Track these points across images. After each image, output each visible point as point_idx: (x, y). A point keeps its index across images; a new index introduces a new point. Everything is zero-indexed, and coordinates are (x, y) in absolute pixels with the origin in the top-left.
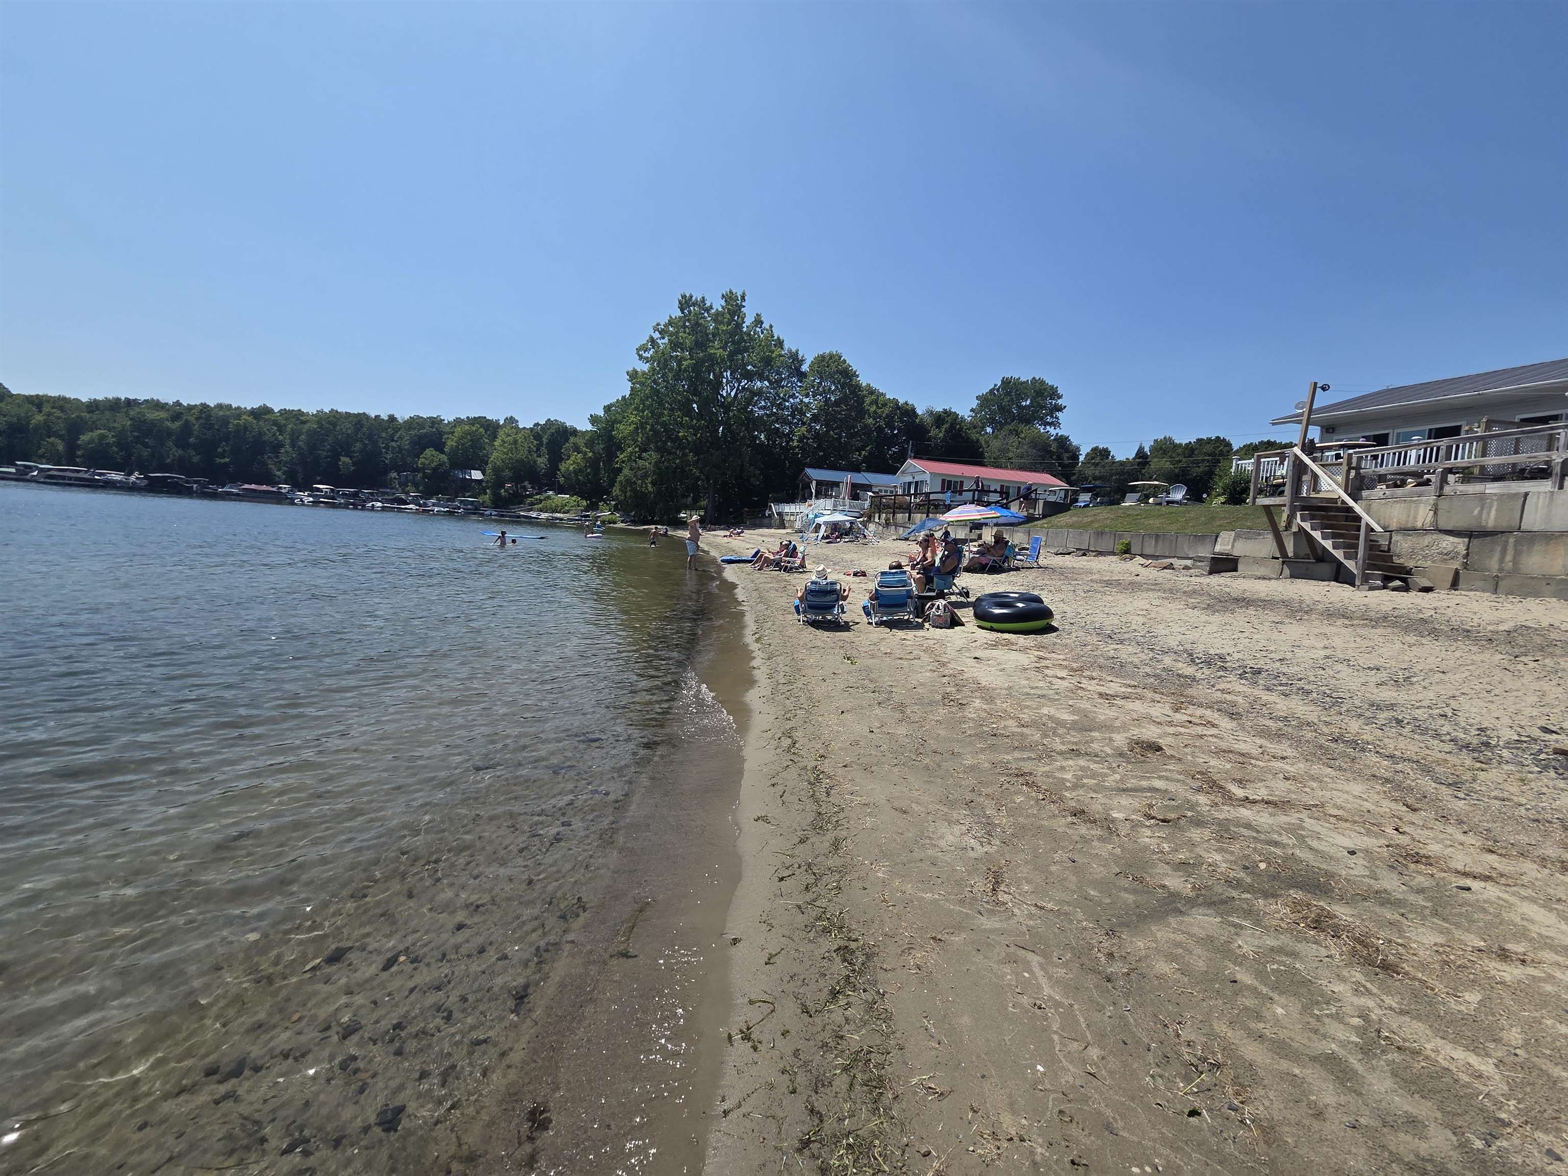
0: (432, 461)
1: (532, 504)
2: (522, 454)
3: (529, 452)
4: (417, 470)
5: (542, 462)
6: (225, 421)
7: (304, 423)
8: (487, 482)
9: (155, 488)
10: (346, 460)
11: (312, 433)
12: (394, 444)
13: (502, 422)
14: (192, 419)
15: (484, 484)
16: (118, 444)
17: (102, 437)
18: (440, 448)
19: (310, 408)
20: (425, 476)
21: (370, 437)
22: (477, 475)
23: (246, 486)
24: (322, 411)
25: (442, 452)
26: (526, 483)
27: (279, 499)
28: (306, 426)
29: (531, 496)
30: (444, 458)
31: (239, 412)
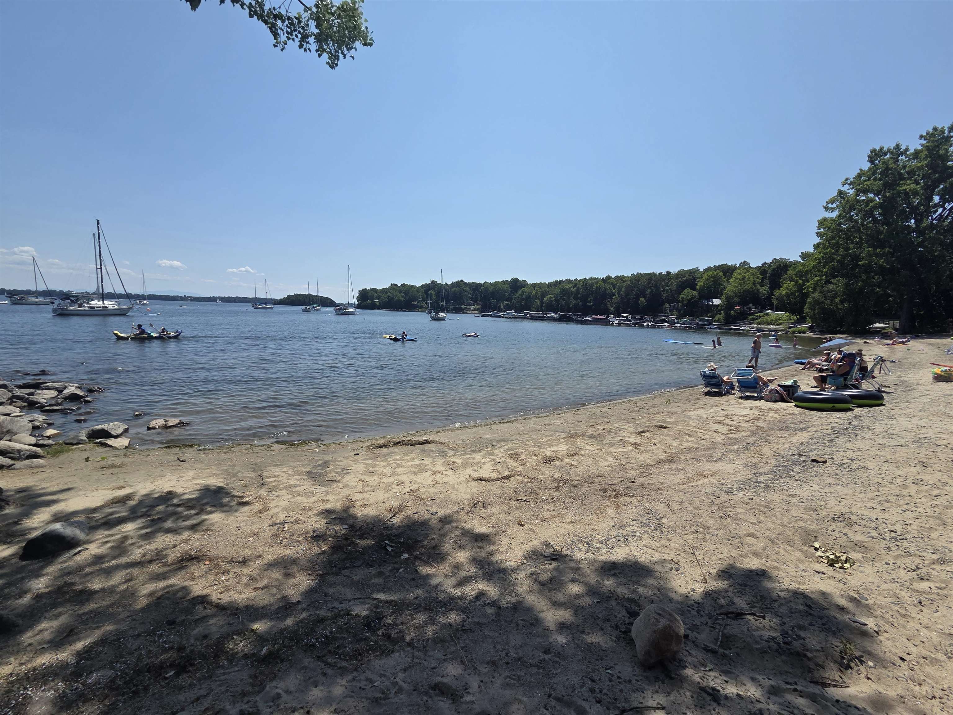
0: (688, 296)
1: (753, 319)
2: (749, 286)
3: (754, 284)
4: (679, 302)
5: (764, 290)
6: (592, 285)
7: (624, 282)
8: (721, 306)
9: (564, 319)
10: (642, 299)
11: (628, 287)
12: (668, 288)
13: (738, 265)
14: (580, 286)
15: (719, 308)
16: (555, 300)
17: (551, 298)
18: (693, 287)
19: (628, 274)
20: (683, 305)
21: (656, 286)
22: (716, 302)
23: (594, 316)
24: (634, 275)
25: (694, 289)
26: (751, 305)
27: (606, 322)
28: (625, 284)
29: (753, 314)
30: (695, 293)
31: (597, 280)
